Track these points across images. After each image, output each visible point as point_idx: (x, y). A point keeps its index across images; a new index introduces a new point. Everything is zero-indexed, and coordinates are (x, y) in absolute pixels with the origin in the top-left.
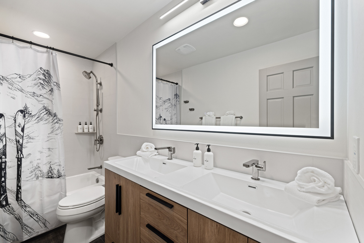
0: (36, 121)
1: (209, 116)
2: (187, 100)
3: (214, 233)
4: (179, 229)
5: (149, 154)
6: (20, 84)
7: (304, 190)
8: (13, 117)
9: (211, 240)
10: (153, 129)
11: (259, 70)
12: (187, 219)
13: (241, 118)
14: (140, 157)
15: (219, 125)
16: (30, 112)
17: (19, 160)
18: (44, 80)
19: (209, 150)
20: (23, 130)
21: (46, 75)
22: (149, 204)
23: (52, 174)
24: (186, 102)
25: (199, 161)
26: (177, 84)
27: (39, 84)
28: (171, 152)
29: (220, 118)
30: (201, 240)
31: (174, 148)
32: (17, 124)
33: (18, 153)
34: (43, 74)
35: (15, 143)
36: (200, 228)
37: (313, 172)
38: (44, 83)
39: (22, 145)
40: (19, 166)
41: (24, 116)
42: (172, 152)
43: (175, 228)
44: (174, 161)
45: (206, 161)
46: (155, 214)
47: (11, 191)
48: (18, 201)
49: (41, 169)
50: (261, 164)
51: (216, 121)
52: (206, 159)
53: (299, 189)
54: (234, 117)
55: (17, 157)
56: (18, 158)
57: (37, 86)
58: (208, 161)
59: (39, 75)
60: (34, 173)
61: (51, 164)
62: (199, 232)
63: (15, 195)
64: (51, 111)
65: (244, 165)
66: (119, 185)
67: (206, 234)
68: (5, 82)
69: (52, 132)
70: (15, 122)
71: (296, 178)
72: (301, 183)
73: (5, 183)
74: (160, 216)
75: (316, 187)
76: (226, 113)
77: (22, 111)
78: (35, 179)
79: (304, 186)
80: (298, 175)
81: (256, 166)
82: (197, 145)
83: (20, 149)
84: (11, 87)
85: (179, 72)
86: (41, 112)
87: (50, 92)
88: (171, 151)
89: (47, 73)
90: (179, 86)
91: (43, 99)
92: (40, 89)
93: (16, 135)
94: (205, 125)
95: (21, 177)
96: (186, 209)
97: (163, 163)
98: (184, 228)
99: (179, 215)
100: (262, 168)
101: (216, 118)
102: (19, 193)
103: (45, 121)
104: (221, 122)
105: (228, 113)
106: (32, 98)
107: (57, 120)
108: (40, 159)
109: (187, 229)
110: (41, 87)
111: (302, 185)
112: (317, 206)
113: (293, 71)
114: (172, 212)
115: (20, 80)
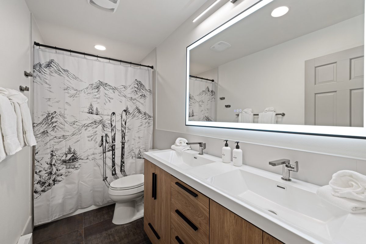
0: (132, 117)
1: (246, 112)
2: (224, 97)
3: (232, 224)
4: (202, 216)
5: (182, 149)
6: (124, 92)
7: (338, 195)
8: (120, 114)
9: (229, 230)
10: (186, 125)
11: (305, 61)
12: (209, 208)
13: (283, 115)
14: (174, 151)
15: (257, 122)
16: (129, 111)
17: (123, 144)
18: (137, 88)
19: (238, 147)
20: (125, 124)
21: (139, 85)
22: (178, 192)
23: (141, 156)
24: (222, 99)
25: (227, 157)
26: (213, 81)
27: (134, 91)
28: (201, 148)
29: (258, 115)
30: (220, 229)
31: (205, 144)
32: (123, 120)
33: (122, 139)
34: (137, 84)
35: (121, 132)
36: (220, 217)
37: (351, 176)
38: (137, 91)
39: (125, 134)
40: (123, 148)
41: (126, 114)
42: (203, 148)
43: (199, 215)
44: (205, 156)
45: (234, 157)
46: (183, 201)
47: (118, 165)
48: (121, 172)
49: (134, 151)
50: (292, 164)
51: (254, 118)
52: (234, 156)
53: (333, 193)
54: (275, 114)
55: (122, 141)
56: (122, 143)
57: (133, 92)
58: (236, 158)
59: (135, 85)
60: (130, 153)
61: (140, 148)
62: (219, 221)
63: (120, 168)
64: (140, 110)
65: (270, 163)
66: (155, 174)
67: (225, 224)
68: (116, 91)
69: (141, 125)
70: (122, 118)
71: (330, 181)
72: (336, 187)
73: (115, 159)
74: (186, 204)
75: (353, 193)
76: (265, 110)
77: (125, 111)
78: (131, 158)
79: (338, 191)
80: (333, 178)
81: (287, 166)
82: (227, 141)
83: (123, 137)
84: (120, 94)
85: (215, 69)
86: (135, 111)
87: (141, 97)
88: (202, 146)
89: (140, 83)
90: (215, 83)
91: (136, 102)
92: (135, 95)
93: (122, 126)
94: (242, 122)
95: (124, 155)
96: (208, 199)
97: (194, 158)
98: (206, 216)
99: (203, 204)
100: (294, 168)
101: (254, 115)
102: (123, 166)
103: (137, 117)
104: (259, 119)
105: (267, 110)
106: (131, 101)
107: (146, 117)
108: (133, 144)
109: (209, 217)
110: (135, 93)
111: (337, 190)
112: (352, 213)
113: (351, 59)
114: (197, 201)
115: (124, 89)
